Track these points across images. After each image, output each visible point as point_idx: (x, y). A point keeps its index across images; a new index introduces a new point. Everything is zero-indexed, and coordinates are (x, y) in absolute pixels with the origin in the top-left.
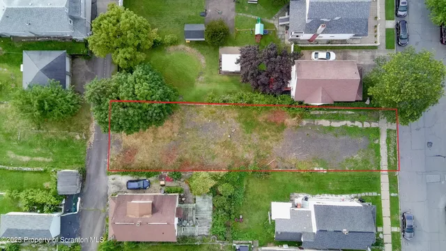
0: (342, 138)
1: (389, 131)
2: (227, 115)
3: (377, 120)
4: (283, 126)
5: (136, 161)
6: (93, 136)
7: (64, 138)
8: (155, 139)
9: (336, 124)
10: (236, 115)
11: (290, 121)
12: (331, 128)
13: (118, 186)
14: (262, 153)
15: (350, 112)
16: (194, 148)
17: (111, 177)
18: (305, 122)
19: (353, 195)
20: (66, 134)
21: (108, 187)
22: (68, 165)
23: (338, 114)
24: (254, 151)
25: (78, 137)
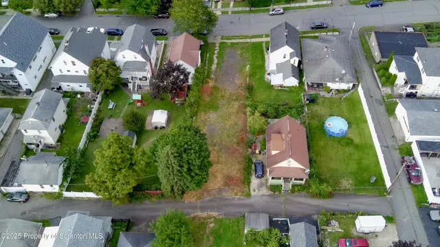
0: (225, 58)
1: (222, 39)
2: (202, 119)
3: (214, 44)
4: (215, 88)
5: (238, 175)
6: (211, 213)
7: (211, 238)
8: (218, 163)
9: (216, 61)
10: (203, 113)
11: (211, 84)
12: (217, 64)
13: (261, 186)
14: (234, 98)
15: (208, 55)
16: (228, 136)
17: (253, 193)
18: (213, 76)
19: (265, 53)
20: (208, 237)
21: (262, 195)
22: (240, 233)
23: (208, 61)
24: (233, 102)
25: (212, 225)
